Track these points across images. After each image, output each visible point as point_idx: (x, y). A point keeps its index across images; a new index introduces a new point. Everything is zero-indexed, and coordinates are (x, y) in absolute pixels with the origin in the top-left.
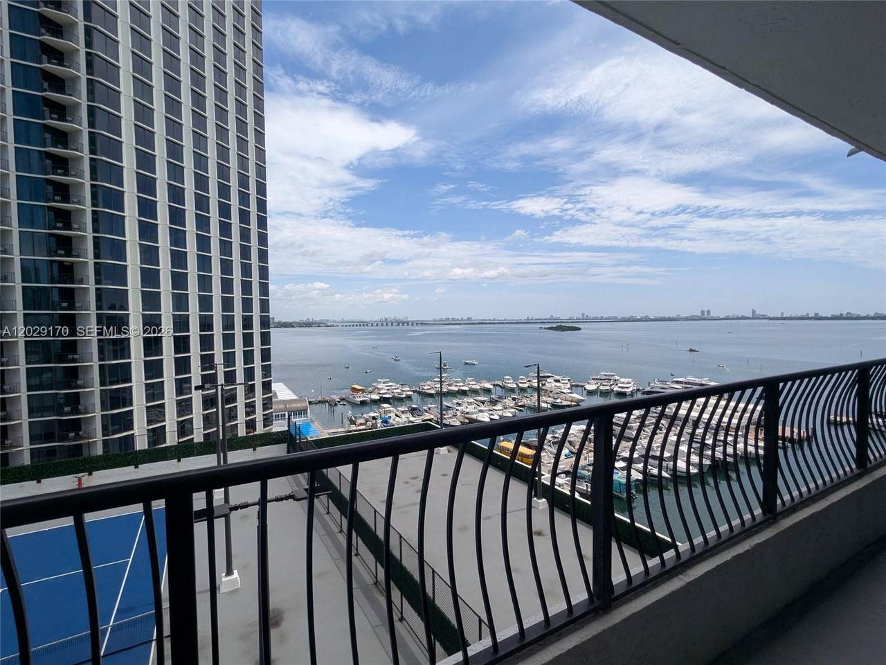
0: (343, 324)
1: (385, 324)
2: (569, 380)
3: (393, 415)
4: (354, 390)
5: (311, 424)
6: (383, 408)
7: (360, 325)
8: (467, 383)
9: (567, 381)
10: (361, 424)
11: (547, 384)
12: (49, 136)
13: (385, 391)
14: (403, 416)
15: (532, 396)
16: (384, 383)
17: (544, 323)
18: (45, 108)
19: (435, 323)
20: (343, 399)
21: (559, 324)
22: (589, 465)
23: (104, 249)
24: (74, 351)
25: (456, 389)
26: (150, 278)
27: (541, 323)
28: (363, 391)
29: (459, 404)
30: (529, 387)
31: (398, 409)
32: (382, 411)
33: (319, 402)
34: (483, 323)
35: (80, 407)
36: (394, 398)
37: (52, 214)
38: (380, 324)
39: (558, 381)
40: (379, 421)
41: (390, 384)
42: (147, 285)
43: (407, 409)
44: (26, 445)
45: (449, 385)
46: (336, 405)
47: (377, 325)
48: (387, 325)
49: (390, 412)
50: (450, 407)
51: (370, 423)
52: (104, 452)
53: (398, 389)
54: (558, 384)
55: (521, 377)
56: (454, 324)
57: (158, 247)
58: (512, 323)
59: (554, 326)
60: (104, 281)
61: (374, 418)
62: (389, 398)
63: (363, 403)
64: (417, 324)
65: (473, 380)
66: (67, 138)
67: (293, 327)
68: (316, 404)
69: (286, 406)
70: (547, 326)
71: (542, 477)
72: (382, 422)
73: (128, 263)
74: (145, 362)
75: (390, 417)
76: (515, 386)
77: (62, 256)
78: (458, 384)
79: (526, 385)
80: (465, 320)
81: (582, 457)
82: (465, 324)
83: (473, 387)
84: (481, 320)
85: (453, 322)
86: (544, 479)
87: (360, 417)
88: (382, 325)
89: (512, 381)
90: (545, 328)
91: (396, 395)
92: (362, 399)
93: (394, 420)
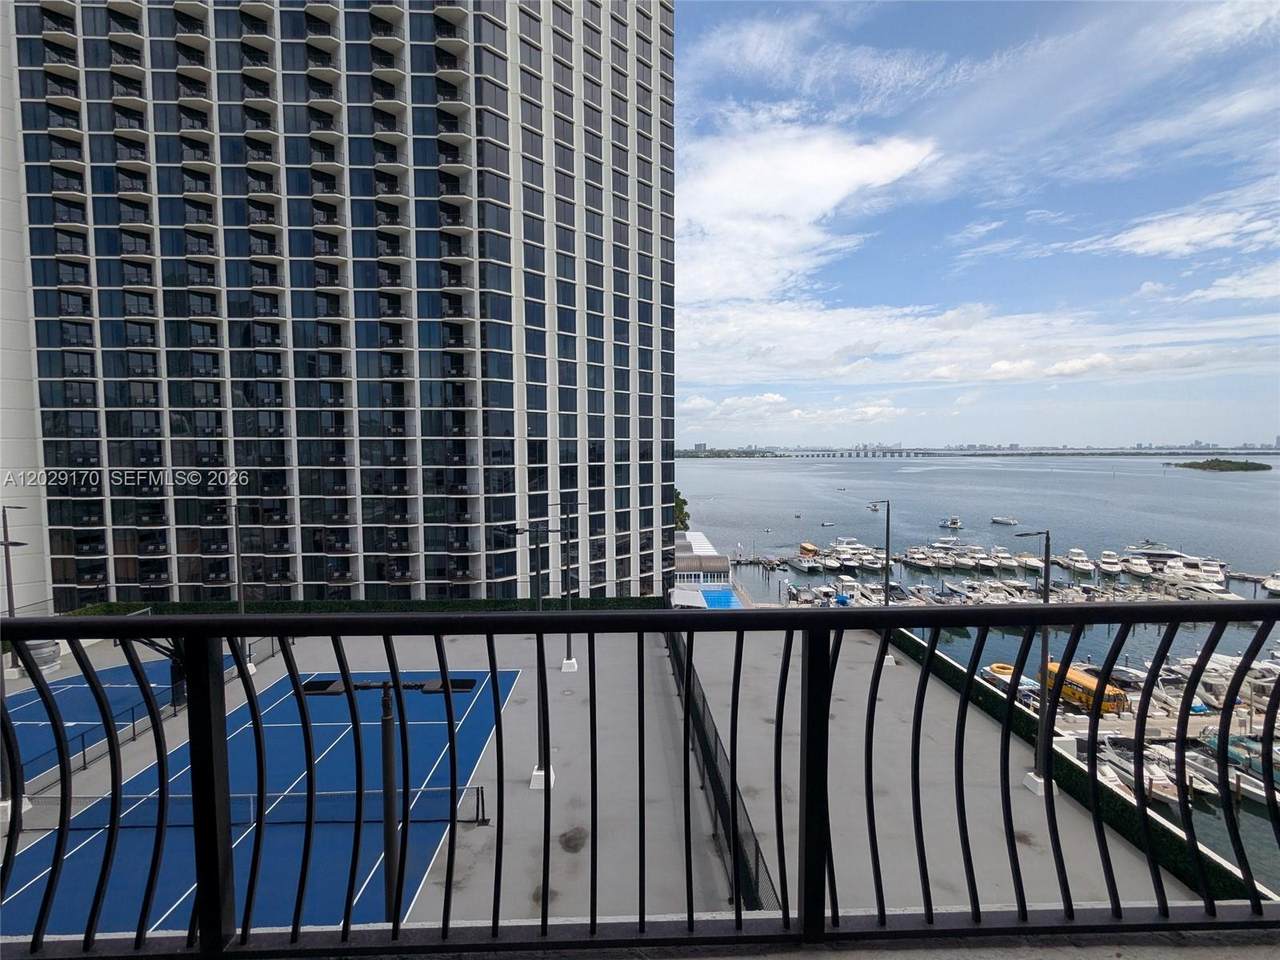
0: (797, 454)
1: (862, 454)
2: (1222, 566)
3: (857, 594)
4: (805, 551)
5: (733, 592)
6: (843, 581)
7: (823, 456)
8: (994, 554)
9: (1217, 569)
10: (806, 602)
11: (1166, 570)
12: (446, 243)
13: (849, 557)
14: (874, 597)
15: (1129, 589)
16: (848, 543)
17: (1178, 454)
18: (442, 213)
19: (948, 453)
20: (785, 562)
21: (1214, 457)
22: (1254, 739)
23: (492, 365)
24: (463, 481)
25: (971, 563)
26: (536, 397)
27: (1170, 454)
28: (816, 553)
29: (974, 589)
30: (1123, 571)
31: (866, 585)
32: (839, 585)
33: (751, 563)
34: (1041, 454)
35: (467, 544)
36: (862, 568)
37: (447, 330)
38: (854, 454)
39: (1195, 566)
40: (833, 600)
41: (858, 546)
42: (534, 406)
43: (879, 587)
44: (422, 581)
45: (959, 555)
46: (773, 569)
47: (850, 456)
48: (866, 456)
49: (852, 588)
50: (956, 592)
51: (820, 601)
52: (488, 597)
53: (868, 554)
54: (1192, 572)
55: (1106, 552)
56: (983, 455)
57: (545, 359)
58: (1101, 454)
59: (1201, 461)
60: (491, 403)
61: (827, 595)
62: (854, 568)
63: (812, 571)
64: (916, 455)
65: (1005, 551)
66: (460, 243)
67: (729, 457)
68: (746, 564)
69: (701, 565)
70: (1182, 461)
71: (1055, 739)
72: (837, 602)
73: (515, 380)
74: (530, 496)
75: (852, 596)
76: (1091, 567)
77: (453, 376)
78: (977, 556)
79: (1117, 568)
80: (1004, 449)
81: (1235, 719)
82: (1003, 455)
83: (1005, 562)
84: (1035, 448)
85: (980, 452)
86: (1058, 743)
87: (805, 591)
88: (858, 456)
89: (1085, 559)
90: (1177, 465)
91: (865, 563)
92: (812, 564)
93: (857, 601)
